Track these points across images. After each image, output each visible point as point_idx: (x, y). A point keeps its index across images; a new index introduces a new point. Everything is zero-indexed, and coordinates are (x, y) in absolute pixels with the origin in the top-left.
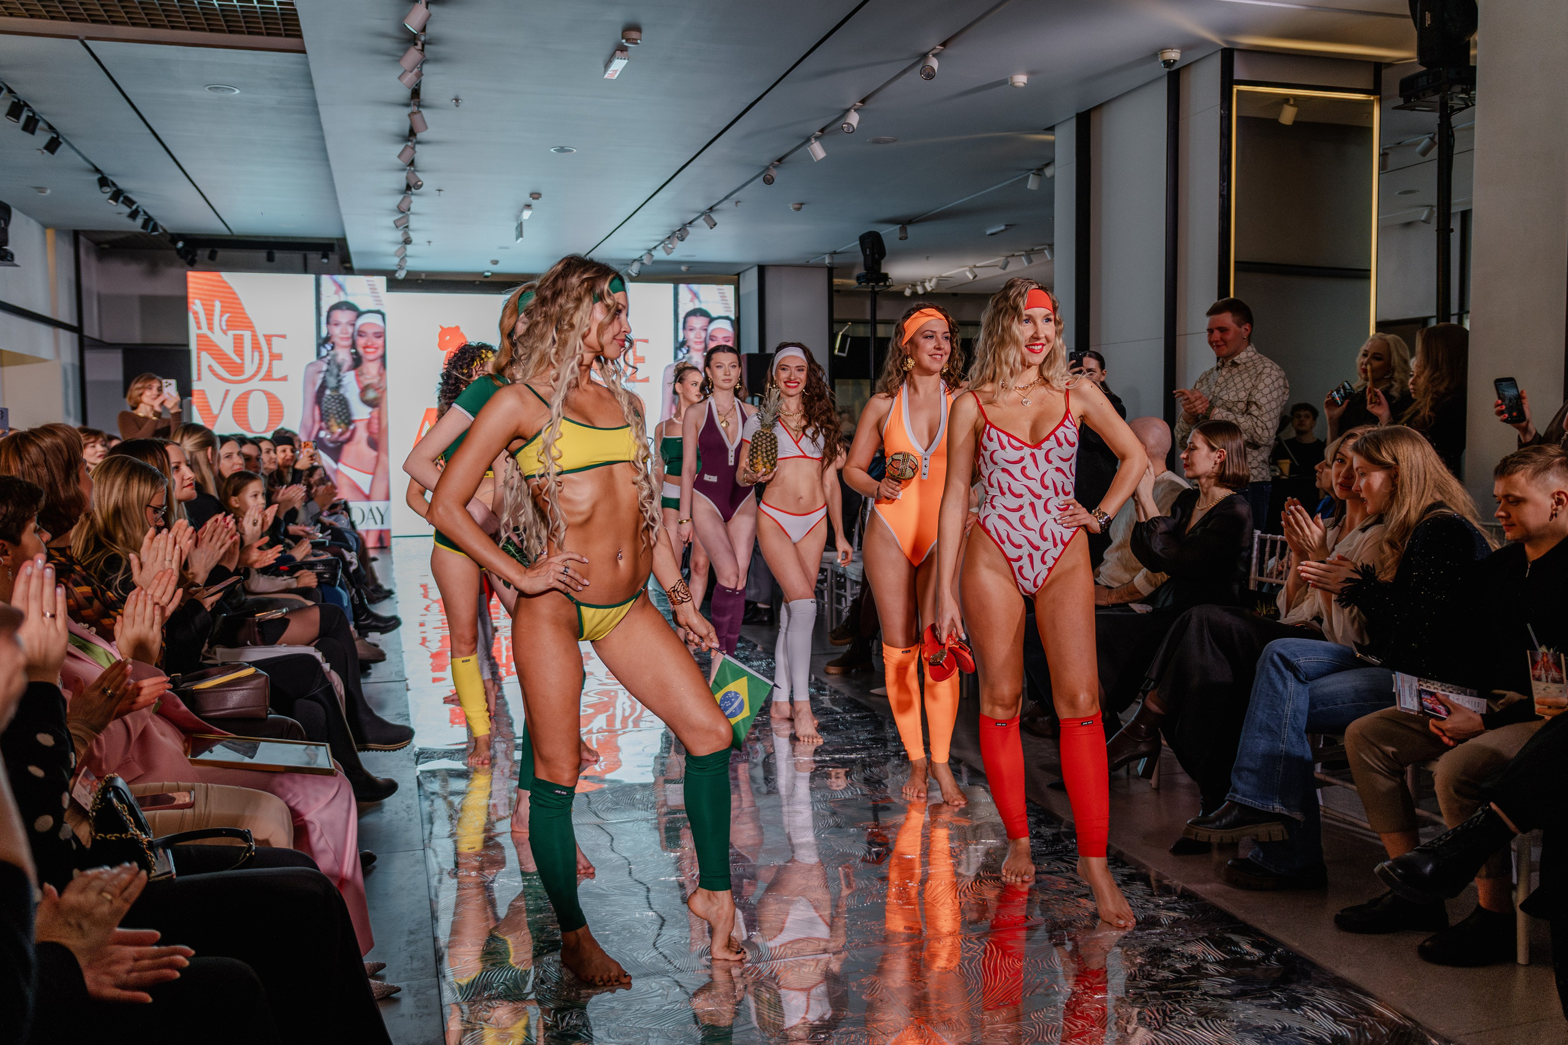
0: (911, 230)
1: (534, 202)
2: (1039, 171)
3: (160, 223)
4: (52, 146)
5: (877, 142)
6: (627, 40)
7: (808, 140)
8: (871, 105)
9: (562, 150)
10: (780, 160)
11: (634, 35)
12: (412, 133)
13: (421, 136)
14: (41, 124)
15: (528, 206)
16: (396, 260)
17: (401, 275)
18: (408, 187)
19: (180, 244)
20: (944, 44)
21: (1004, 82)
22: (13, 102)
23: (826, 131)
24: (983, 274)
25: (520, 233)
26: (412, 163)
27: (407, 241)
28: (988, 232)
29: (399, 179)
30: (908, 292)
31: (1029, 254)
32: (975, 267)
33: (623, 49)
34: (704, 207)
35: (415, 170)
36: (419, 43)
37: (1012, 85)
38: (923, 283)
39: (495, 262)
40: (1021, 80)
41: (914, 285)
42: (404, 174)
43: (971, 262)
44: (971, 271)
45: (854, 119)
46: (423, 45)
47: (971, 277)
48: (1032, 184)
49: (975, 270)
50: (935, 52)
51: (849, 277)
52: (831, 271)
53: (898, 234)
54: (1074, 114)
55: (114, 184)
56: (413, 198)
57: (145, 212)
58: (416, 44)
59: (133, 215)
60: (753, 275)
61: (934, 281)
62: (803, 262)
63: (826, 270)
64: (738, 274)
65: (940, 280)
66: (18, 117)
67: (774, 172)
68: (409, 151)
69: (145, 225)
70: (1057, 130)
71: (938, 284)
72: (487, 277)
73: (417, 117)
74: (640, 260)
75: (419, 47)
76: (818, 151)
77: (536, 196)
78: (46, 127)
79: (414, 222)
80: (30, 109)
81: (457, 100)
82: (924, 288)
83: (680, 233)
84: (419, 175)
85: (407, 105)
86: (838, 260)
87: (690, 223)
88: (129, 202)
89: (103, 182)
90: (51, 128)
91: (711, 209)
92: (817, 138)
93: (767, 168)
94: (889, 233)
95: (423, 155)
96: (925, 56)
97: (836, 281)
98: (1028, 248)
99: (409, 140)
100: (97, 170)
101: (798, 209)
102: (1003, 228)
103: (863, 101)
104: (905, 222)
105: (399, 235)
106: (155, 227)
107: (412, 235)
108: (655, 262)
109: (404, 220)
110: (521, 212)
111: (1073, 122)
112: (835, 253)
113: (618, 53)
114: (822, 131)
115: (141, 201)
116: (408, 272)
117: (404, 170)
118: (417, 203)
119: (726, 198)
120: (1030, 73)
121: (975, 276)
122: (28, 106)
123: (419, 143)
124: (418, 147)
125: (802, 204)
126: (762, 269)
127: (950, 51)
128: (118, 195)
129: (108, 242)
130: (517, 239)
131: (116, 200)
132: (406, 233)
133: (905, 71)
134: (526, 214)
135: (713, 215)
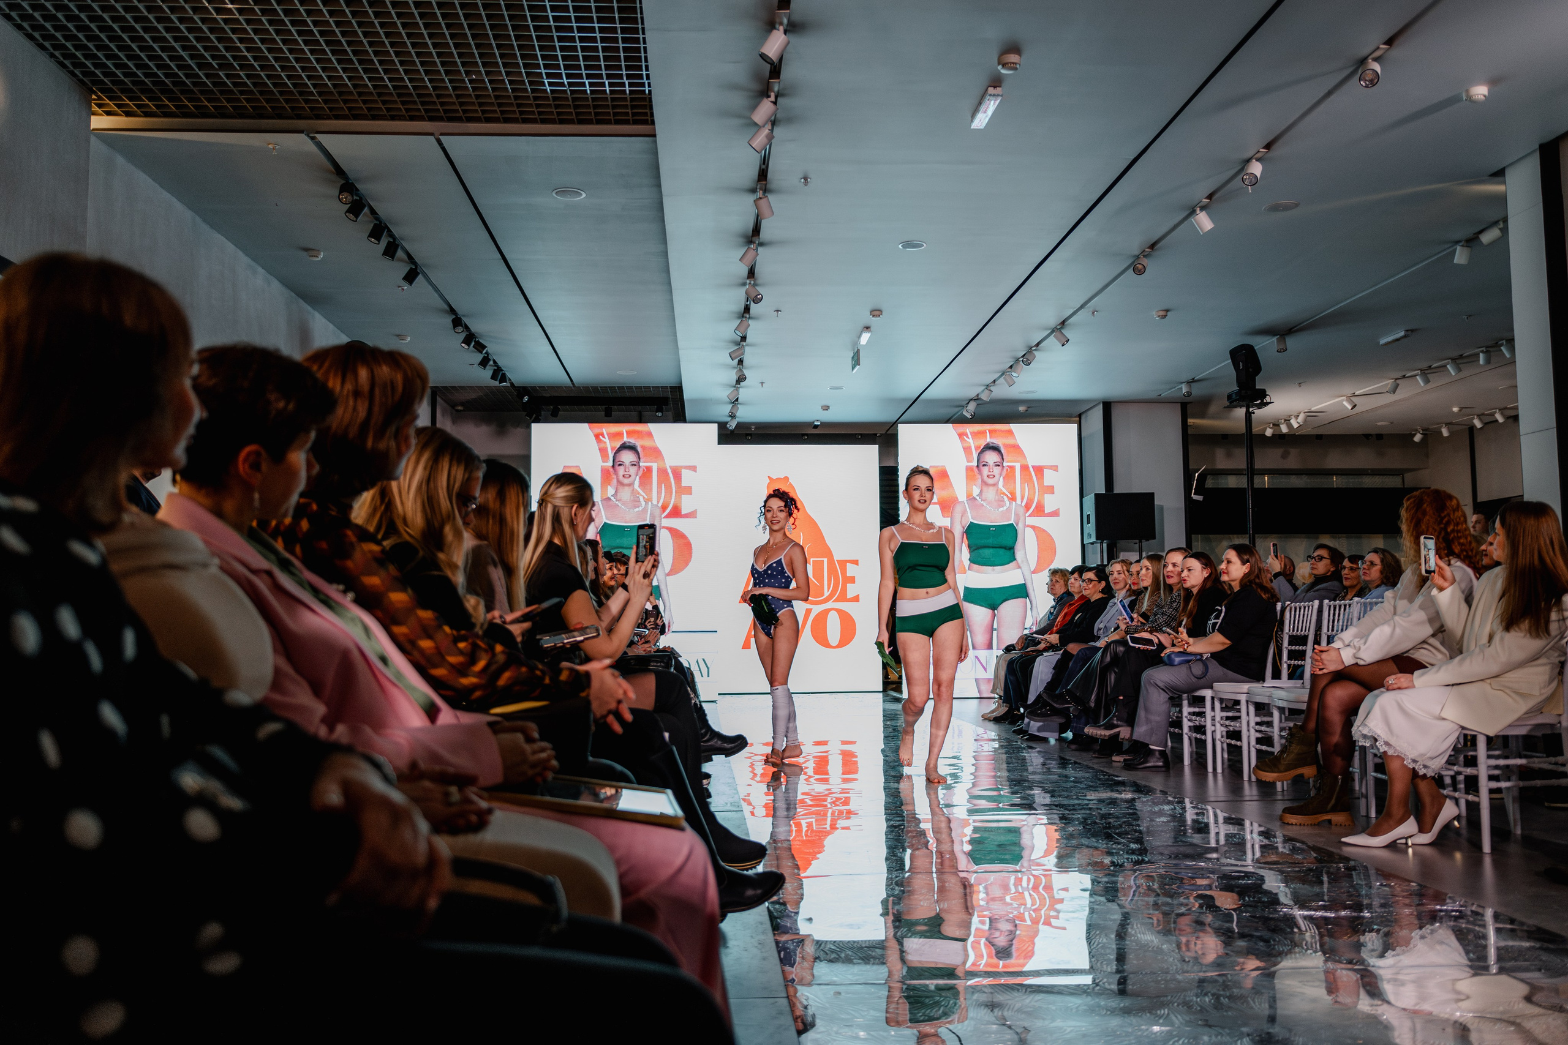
0: (1292, 342)
1: (874, 321)
2: (1471, 241)
3: (508, 375)
4: (410, 278)
5: (1275, 208)
6: (1004, 65)
7: (1193, 212)
8: (1278, 151)
9: (908, 245)
10: (1153, 246)
11: (1013, 58)
12: (756, 231)
13: (765, 234)
14: (400, 253)
15: (867, 328)
16: (728, 408)
17: (732, 425)
18: (747, 309)
19: (526, 399)
20: (1390, 42)
21: (1455, 100)
22: (375, 224)
23: (1215, 197)
24: (1365, 405)
25: (856, 360)
26: (751, 273)
27: (741, 379)
28: (1383, 341)
29: (736, 298)
30: (1269, 432)
31: (1426, 373)
32: (1354, 395)
33: (996, 82)
34: (1053, 321)
35: (755, 285)
36: (773, 95)
37: (1470, 99)
38: (1287, 420)
39: (826, 408)
40: (1480, 91)
41: (1276, 425)
42: (743, 290)
43: (1349, 391)
44: (1349, 399)
45: (1256, 169)
46: (776, 97)
47: (1350, 407)
48: (1461, 256)
49: (1354, 399)
50: (1377, 54)
51: (1203, 415)
52: (1187, 407)
53: (1275, 347)
54: (1538, 146)
55: (467, 328)
56: (750, 322)
57: (495, 362)
58: (769, 96)
59: (484, 363)
60: (1097, 416)
61: (1301, 419)
62: (1153, 395)
63: (1179, 406)
64: (1080, 416)
65: (1311, 415)
66: (379, 239)
67: (1145, 261)
68: (751, 253)
69: (494, 377)
70: (1510, 175)
71: (1305, 421)
72: (816, 427)
73: (763, 202)
74: (977, 399)
75: (773, 98)
76: (1204, 221)
77: (876, 312)
78: (405, 257)
79: (750, 355)
80: (391, 234)
81: (806, 179)
82: (1290, 426)
83: (1027, 358)
84: (760, 289)
85: (753, 191)
86: (1198, 391)
87: (1038, 345)
88: (480, 347)
89: (457, 322)
90: (410, 258)
91: (1063, 323)
92: (1203, 208)
93: (1138, 257)
94: (1265, 346)
95: (765, 259)
96: (1363, 61)
97: (1190, 421)
98: (1424, 365)
99: (751, 242)
100: (452, 311)
101: (1164, 317)
102: (1402, 334)
103: (1268, 146)
104: (1283, 332)
105: (733, 376)
106: (504, 378)
107: (746, 372)
108: (994, 402)
109: (740, 352)
110: (859, 337)
111: (1537, 156)
112: (1193, 381)
113: (991, 90)
114: (1210, 197)
115: (491, 348)
116: (740, 425)
117: (744, 284)
118: (755, 330)
119: (1082, 307)
120: (1493, 82)
121: (1355, 406)
122: (389, 231)
123: (761, 244)
124: (760, 249)
125: (1167, 311)
126: (1107, 407)
127: (1398, 52)
128: (471, 339)
129: (462, 404)
130: (853, 368)
131: (469, 345)
132: (741, 370)
133: (1329, 93)
134: (865, 337)
135: (1063, 331)
